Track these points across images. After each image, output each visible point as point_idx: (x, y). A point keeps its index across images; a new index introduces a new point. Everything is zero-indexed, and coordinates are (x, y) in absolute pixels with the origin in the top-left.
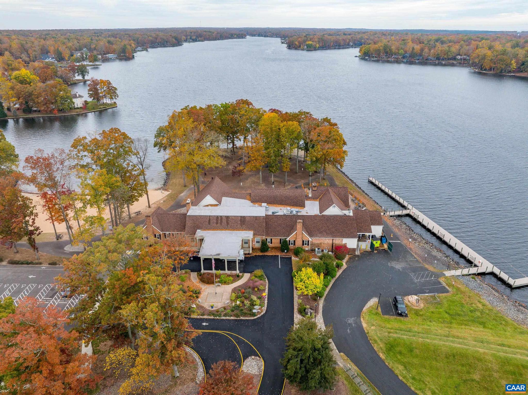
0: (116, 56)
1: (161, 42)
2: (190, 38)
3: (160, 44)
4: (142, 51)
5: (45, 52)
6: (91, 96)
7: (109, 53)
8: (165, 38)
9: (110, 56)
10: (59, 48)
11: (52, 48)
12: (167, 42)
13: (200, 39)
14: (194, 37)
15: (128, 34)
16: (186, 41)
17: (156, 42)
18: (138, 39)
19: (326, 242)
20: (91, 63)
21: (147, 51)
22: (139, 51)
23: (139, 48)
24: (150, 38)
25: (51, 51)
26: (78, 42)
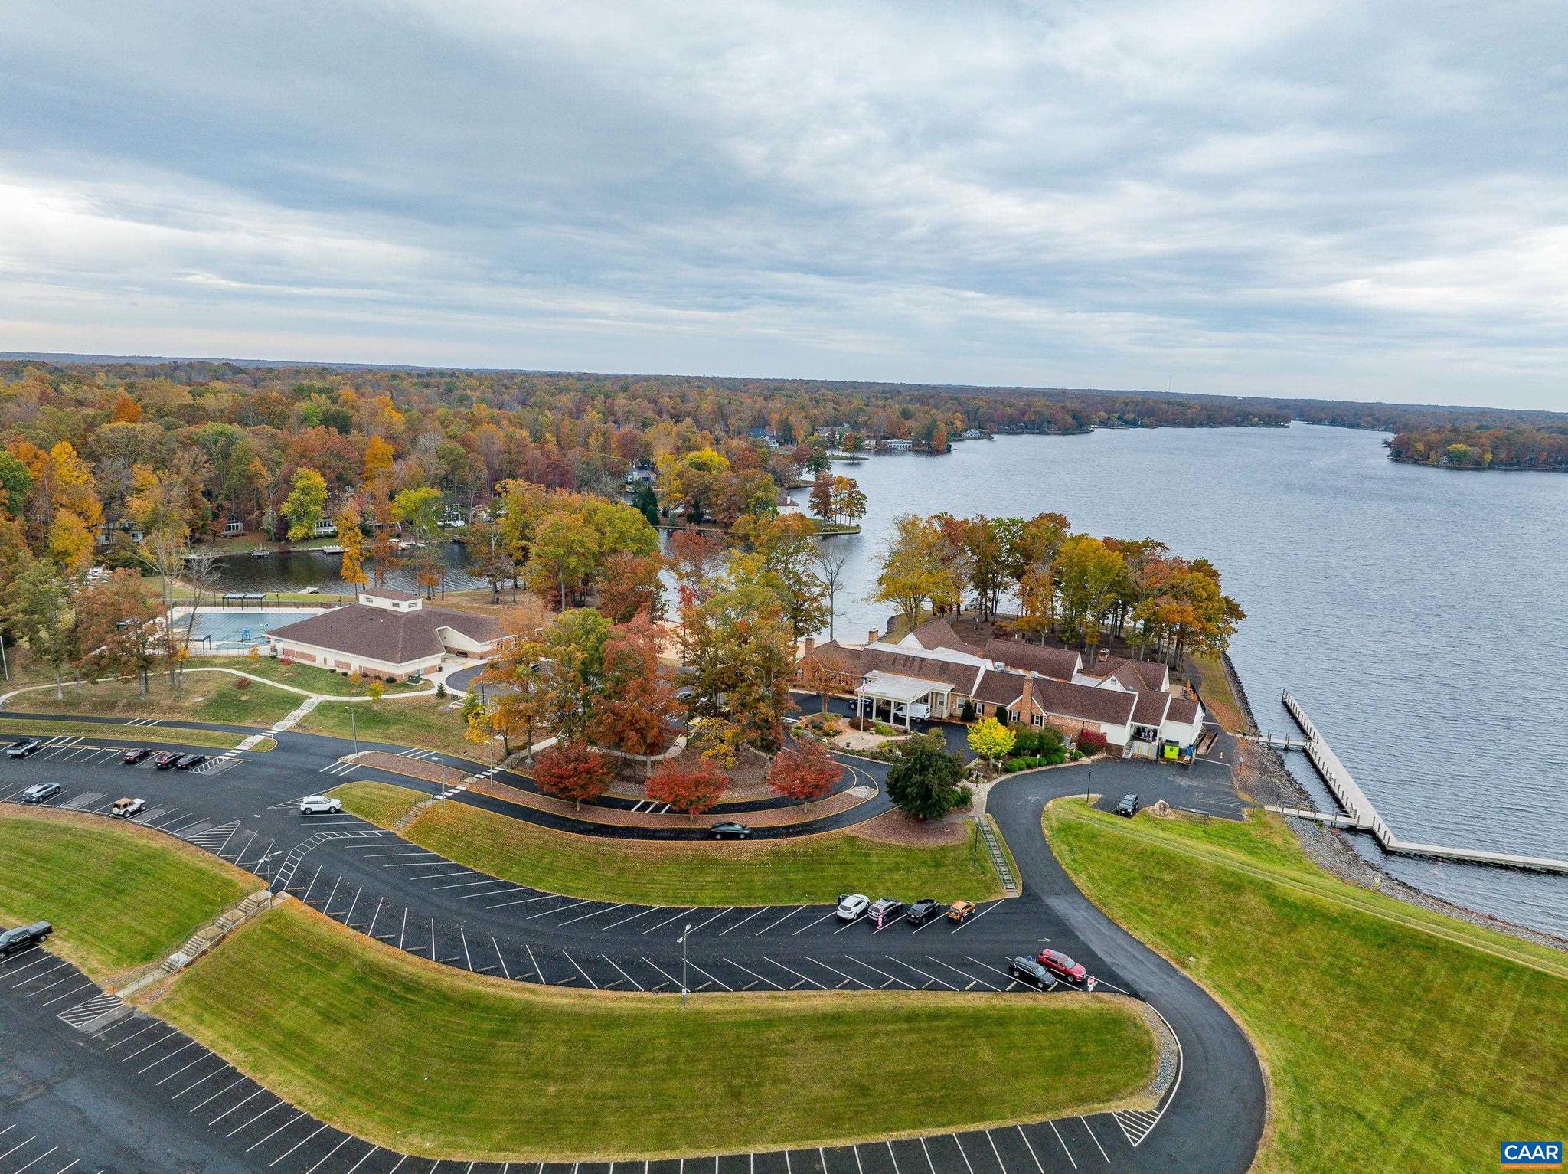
0: (908, 444)
1: (1033, 423)
2: (1120, 418)
3: (1030, 426)
4: (979, 438)
5: (760, 423)
6: (813, 506)
7: (894, 437)
8: (1047, 412)
9: (894, 442)
10: (790, 418)
11: (777, 416)
12: (1049, 422)
13: (1145, 420)
14: (1130, 416)
15: (956, 399)
16: (1104, 423)
17: (1020, 421)
18: (978, 409)
19: (1072, 725)
20: (845, 454)
21: (991, 439)
22: (970, 438)
23: (973, 432)
24: (1009, 410)
25: (773, 422)
26: (834, 409)
